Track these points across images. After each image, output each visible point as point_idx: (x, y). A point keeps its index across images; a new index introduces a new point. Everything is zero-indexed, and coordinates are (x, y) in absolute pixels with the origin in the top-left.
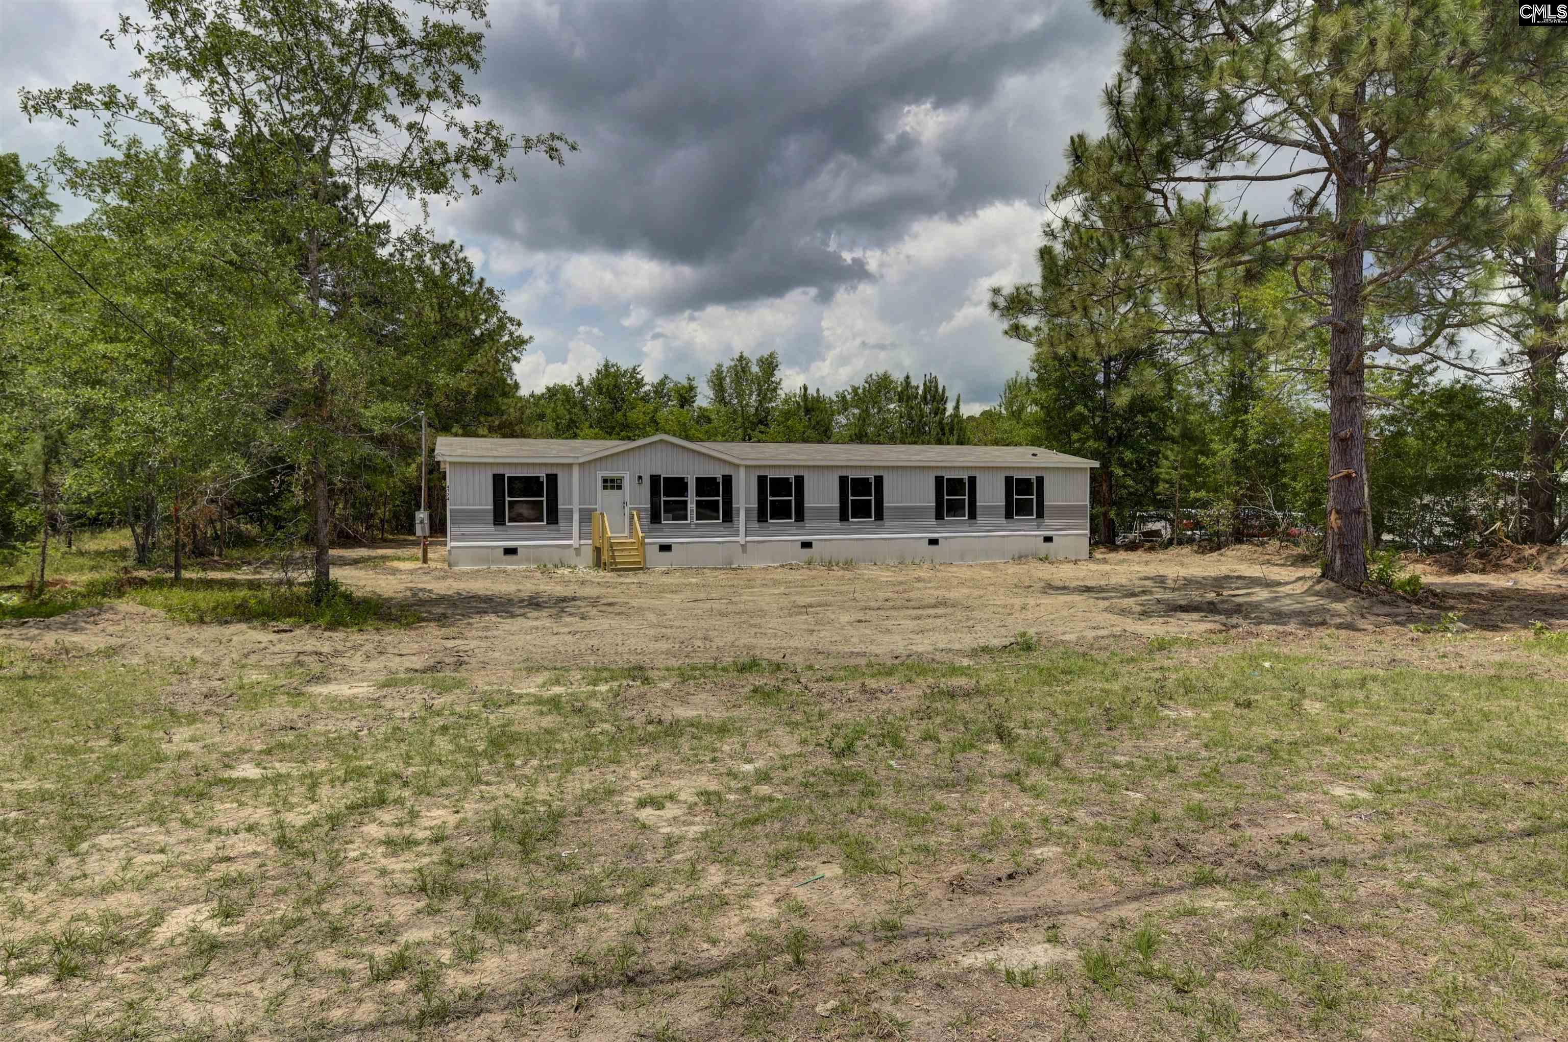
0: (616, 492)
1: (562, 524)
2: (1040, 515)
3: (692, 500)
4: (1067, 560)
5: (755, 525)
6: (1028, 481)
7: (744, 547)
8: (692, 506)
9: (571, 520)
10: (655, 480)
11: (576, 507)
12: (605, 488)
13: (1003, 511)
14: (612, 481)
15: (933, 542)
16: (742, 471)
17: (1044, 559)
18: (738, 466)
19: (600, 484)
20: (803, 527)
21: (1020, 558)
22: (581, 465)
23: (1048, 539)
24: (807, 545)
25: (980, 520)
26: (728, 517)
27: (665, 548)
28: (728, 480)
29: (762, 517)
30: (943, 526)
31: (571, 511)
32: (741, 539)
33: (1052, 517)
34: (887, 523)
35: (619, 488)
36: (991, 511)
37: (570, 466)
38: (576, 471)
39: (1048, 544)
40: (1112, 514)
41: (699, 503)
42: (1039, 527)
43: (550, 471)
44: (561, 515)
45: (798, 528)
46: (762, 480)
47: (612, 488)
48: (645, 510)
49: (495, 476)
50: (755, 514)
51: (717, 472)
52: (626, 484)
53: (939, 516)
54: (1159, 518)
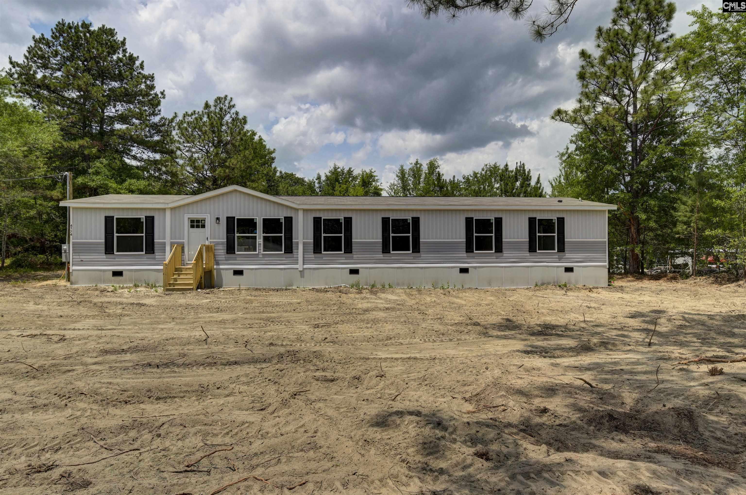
0: (200, 230)
1: (158, 255)
2: (562, 249)
3: (260, 235)
4: (585, 287)
5: (312, 255)
6: (550, 221)
7: (302, 273)
8: (260, 241)
9: (164, 251)
10: (230, 220)
11: (168, 241)
12: (192, 226)
13: (527, 246)
14: (198, 221)
15: (464, 271)
16: (301, 214)
17: (564, 287)
18: (297, 210)
19: (187, 224)
20: (352, 258)
21: (543, 284)
22: (172, 209)
23: (569, 270)
24: (354, 272)
25: (506, 253)
26: (289, 249)
27: (238, 273)
28: (289, 220)
29: (317, 249)
30: (473, 257)
31: (164, 244)
32: (300, 266)
33: (571, 252)
34: (423, 255)
35: (203, 226)
36: (515, 246)
37: (164, 210)
38: (168, 214)
39: (569, 274)
40: (637, 251)
41: (265, 239)
42: (560, 260)
43: (149, 214)
44: (156, 247)
45: (347, 258)
46: (317, 221)
47: (198, 227)
48: (222, 243)
49: (106, 218)
50: (311, 247)
51: (281, 215)
52: (207, 224)
53: (469, 249)
54: (683, 254)
